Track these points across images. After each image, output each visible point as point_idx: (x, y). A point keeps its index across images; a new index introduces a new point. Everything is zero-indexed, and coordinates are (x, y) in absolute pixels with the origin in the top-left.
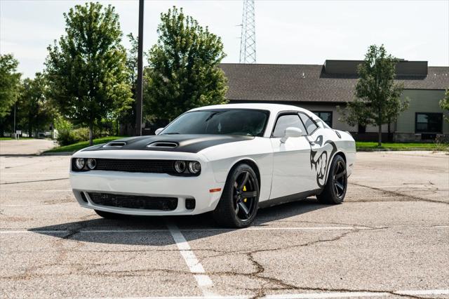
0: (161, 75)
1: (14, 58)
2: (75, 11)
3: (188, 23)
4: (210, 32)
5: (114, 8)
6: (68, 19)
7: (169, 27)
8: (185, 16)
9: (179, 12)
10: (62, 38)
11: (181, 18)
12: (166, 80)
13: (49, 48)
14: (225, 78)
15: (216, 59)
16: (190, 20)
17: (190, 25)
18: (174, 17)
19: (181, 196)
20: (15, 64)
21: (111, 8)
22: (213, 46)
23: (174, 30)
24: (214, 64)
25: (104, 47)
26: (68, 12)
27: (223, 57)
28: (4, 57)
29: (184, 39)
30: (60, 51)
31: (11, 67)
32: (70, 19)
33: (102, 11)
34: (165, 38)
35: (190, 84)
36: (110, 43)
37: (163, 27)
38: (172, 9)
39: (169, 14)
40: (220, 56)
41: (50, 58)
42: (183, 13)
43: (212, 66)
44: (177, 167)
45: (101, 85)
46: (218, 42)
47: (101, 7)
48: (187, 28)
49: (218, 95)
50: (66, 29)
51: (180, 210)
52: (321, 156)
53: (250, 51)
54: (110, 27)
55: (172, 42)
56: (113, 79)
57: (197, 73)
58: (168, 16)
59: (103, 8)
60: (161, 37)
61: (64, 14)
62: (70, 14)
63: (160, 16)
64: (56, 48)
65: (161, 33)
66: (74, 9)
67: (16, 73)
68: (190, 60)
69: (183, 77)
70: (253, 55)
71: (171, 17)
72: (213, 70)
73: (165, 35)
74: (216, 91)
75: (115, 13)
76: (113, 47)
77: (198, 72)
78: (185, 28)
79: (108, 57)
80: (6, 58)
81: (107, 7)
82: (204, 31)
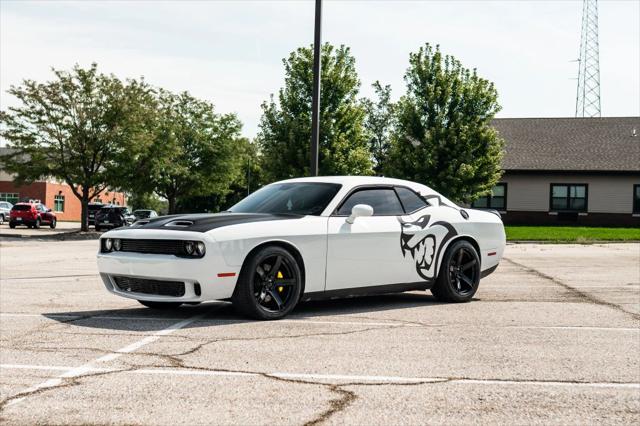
0: (408, 137)
1: (238, 118)
2: (297, 55)
3: (447, 65)
4: (479, 76)
5: (348, 49)
6: (288, 67)
7: (420, 71)
8: (443, 56)
9: (434, 51)
10: (281, 92)
11: (437, 58)
12: (416, 143)
13: (264, 106)
14: (498, 140)
15: (488, 112)
16: (450, 60)
17: (450, 68)
18: (427, 57)
19: (188, 281)
20: (239, 126)
21: (345, 49)
22: (483, 96)
23: (427, 75)
24: (484, 120)
25: (335, 101)
26: (288, 57)
27: (496, 111)
28: (225, 117)
29: (439, 88)
30: (279, 108)
31: (233, 130)
32: (291, 66)
33: (333, 54)
34: (415, 87)
35: (447, 149)
36: (342, 97)
37: (413, 71)
38: (424, 47)
39: (420, 55)
40: (492, 110)
41: (265, 119)
42: (440, 51)
43: (480, 123)
44: (189, 248)
45: (328, 152)
46: (490, 90)
47: (331, 48)
48: (447, 71)
49: (490, 163)
50: (286, 79)
51: (189, 296)
52: (423, 240)
53: (591, 97)
54: (342, 75)
55: (424, 92)
56: (346, 144)
57: (457, 134)
58: (419, 57)
59: (334, 50)
60: (409, 86)
61: (284, 60)
62: (291, 59)
63: (409, 57)
64: (273, 105)
65: (410, 80)
66: (297, 53)
67: (240, 137)
68: (451, 115)
69: (437, 140)
70: (596, 104)
71: (423, 59)
72: (481, 128)
73: (416, 83)
74: (487, 158)
75: (350, 55)
76: (347, 102)
77: (458, 132)
78: (443, 73)
79: (339, 116)
80: (228, 119)
81: (339, 48)
82: (471, 75)
